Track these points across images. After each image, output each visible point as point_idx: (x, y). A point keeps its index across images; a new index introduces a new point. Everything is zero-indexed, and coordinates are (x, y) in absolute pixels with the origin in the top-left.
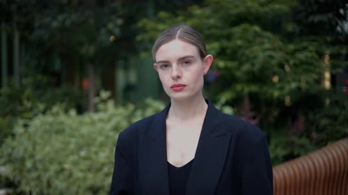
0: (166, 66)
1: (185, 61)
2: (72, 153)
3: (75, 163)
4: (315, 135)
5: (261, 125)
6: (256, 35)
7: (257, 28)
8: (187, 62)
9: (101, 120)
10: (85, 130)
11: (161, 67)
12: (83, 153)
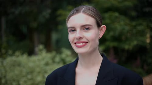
0: (73, 31)
1: (86, 28)
2: (24, 76)
3: (25, 82)
4: (146, 67)
5: (119, 63)
6: (116, 17)
7: (117, 14)
8: (87, 29)
9: (39, 60)
10: (31, 64)
11: (70, 31)
12: (29, 77)
